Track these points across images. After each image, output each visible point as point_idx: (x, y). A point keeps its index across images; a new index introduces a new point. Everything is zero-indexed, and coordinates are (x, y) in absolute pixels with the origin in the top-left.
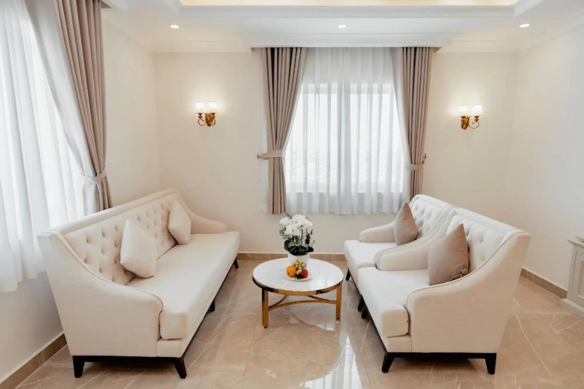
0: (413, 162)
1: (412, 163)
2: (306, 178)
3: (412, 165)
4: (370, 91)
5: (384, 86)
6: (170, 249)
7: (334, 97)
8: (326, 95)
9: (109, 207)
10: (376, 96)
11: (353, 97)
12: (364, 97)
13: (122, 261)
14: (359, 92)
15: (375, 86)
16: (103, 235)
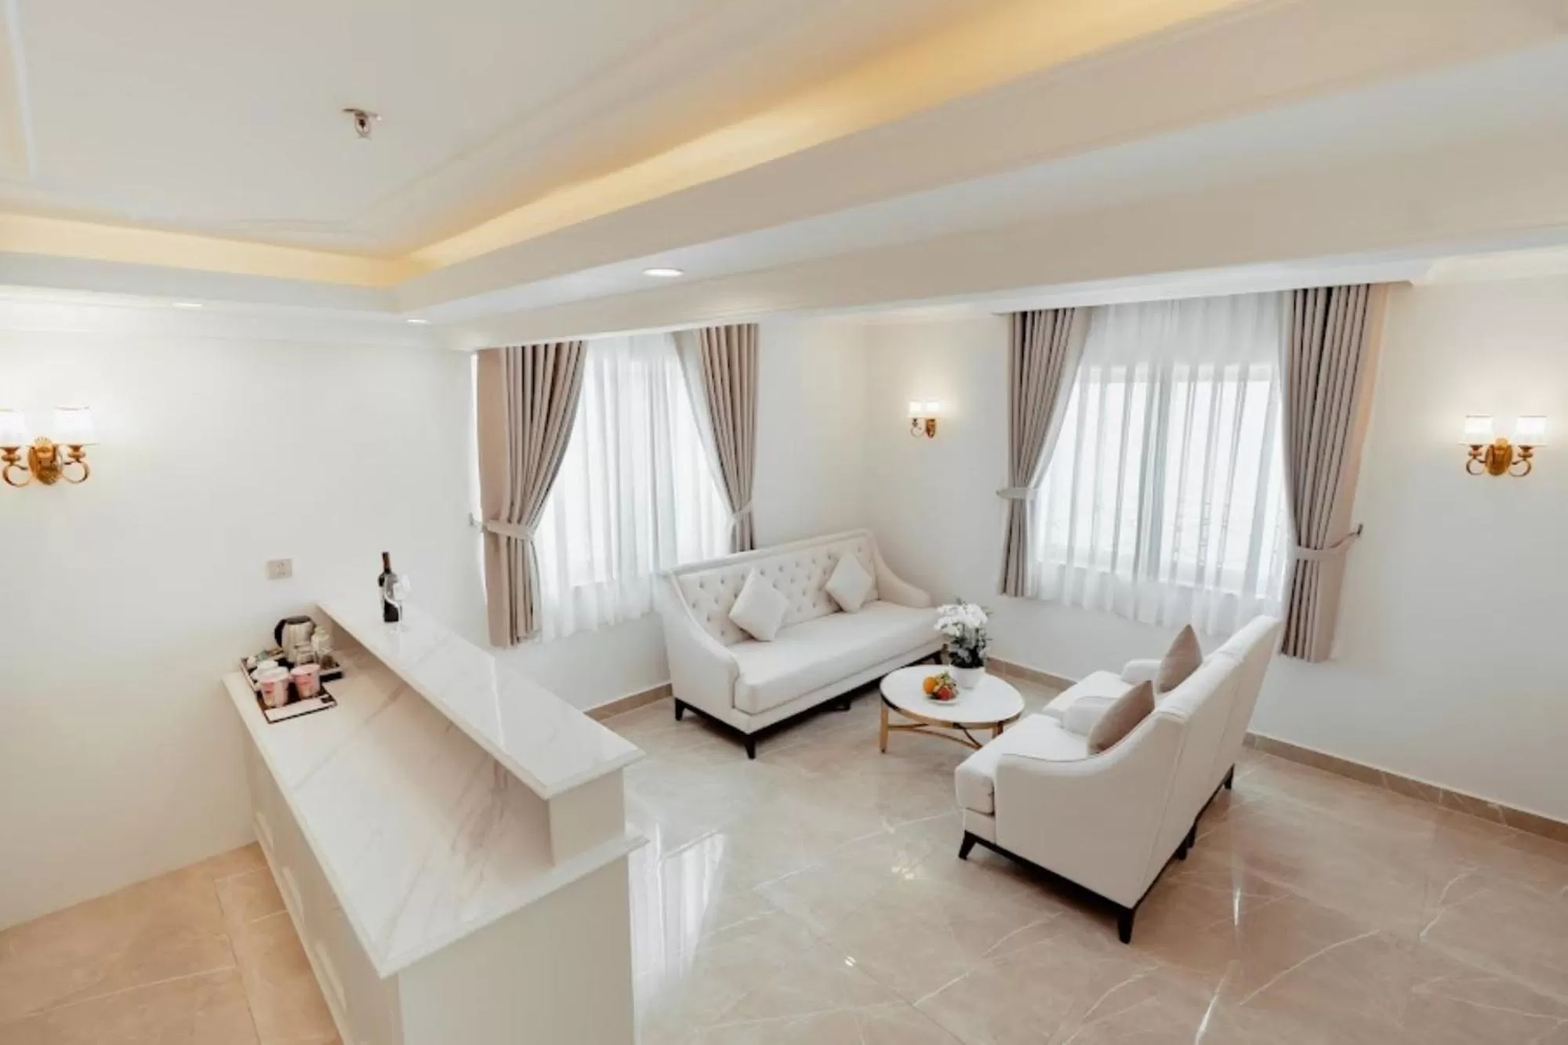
0: (1304, 541)
1: (1299, 543)
2: (1115, 545)
3: (1299, 548)
4: (1218, 378)
5: (1253, 369)
6: (820, 617)
7: (1140, 390)
8: (1122, 386)
9: (752, 548)
10: (1230, 389)
11: (1180, 390)
12: (1204, 388)
13: (731, 614)
14: (1193, 378)
15: (1232, 369)
16: (722, 582)
